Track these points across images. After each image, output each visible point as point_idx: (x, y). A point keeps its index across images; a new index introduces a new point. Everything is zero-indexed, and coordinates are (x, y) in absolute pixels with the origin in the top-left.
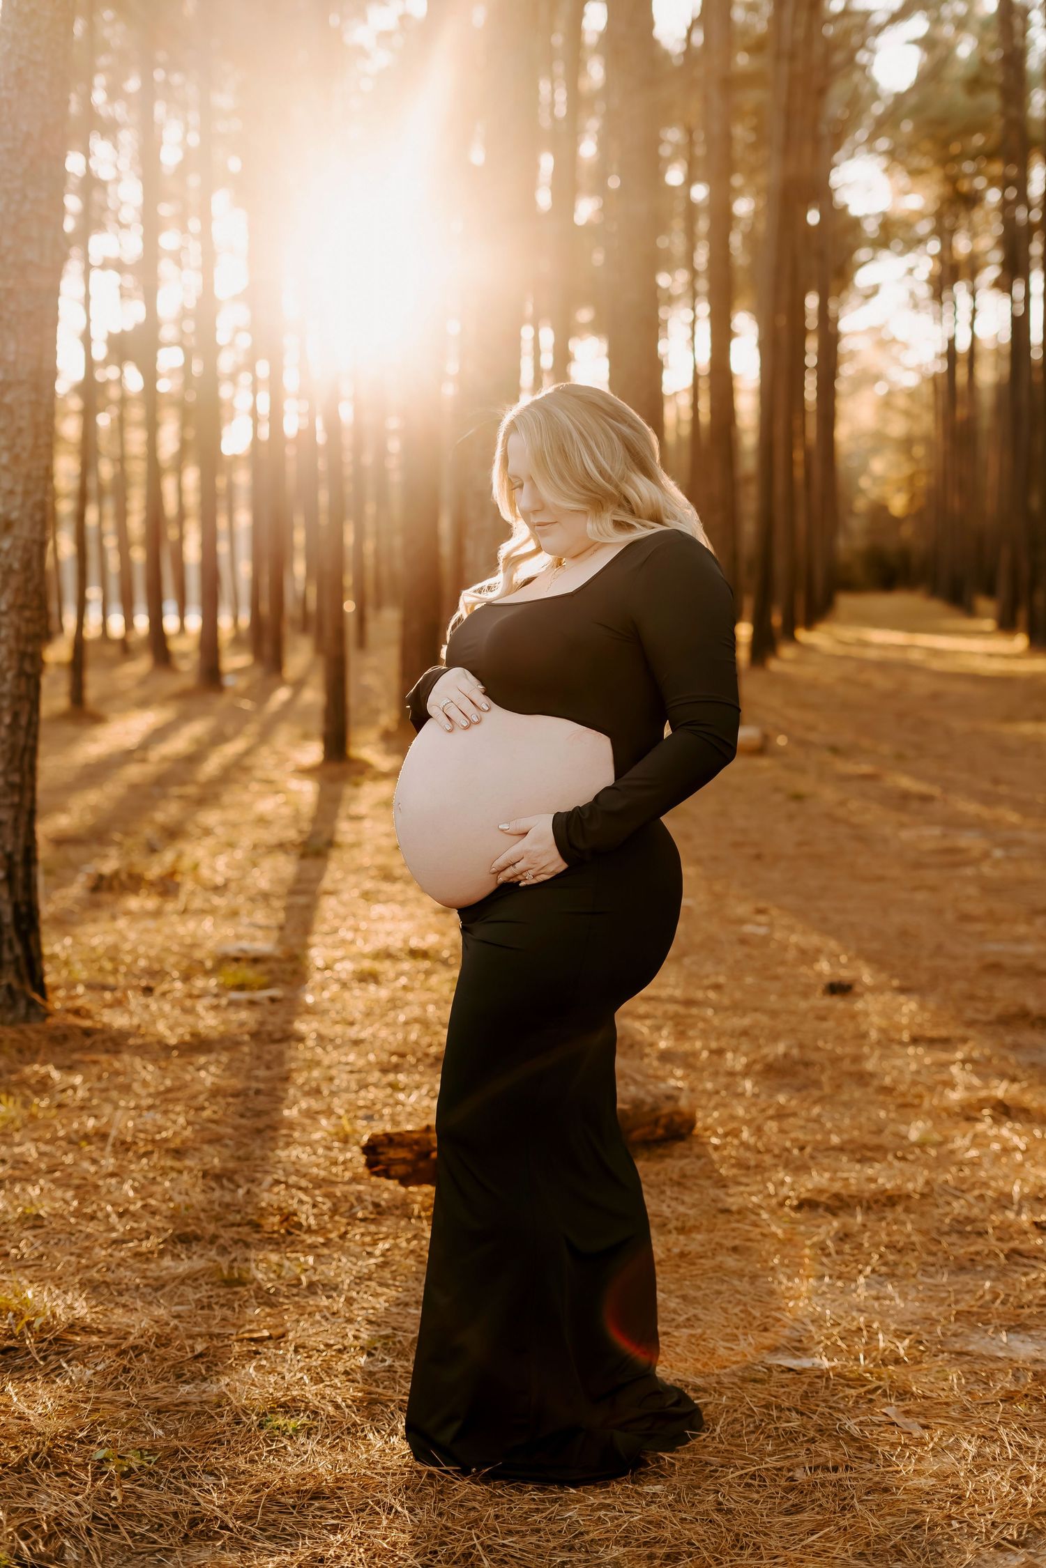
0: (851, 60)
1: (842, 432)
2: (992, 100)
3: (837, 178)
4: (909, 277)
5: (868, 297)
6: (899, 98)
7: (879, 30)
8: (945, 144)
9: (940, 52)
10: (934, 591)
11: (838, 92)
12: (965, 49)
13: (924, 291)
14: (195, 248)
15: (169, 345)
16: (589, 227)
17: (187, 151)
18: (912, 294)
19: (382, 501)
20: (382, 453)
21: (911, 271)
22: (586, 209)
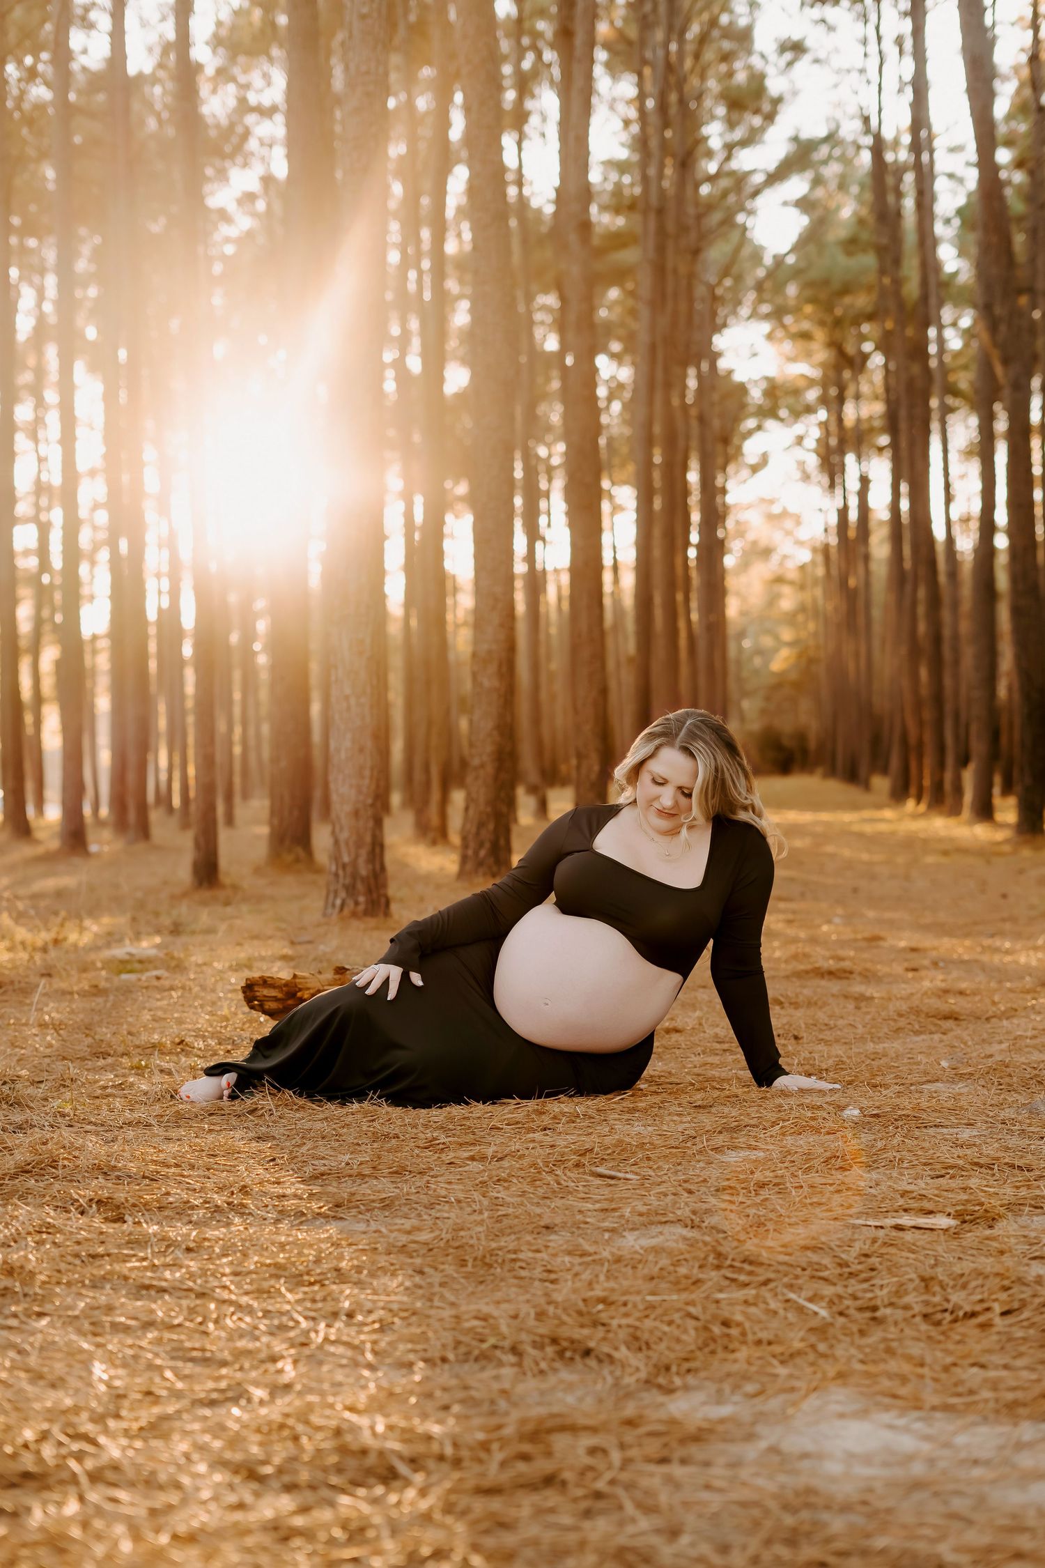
0: (728, 221)
1: (733, 608)
2: (869, 260)
3: (720, 341)
4: (798, 448)
5: (755, 469)
6: (779, 261)
7: (756, 193)
8: (829, 308)
9: (819, 212)
10: (832, 772)
11: (716, 253)
12: (847, 211)
13: (813, 461)
14: (53, 419)
15: (27, 520)
16: (461, 396)
17: (41, 319)
18: (801, 465)
19: (249, 685)
20: (249, 636)
21: (800, 440)
22: (457, 378)
